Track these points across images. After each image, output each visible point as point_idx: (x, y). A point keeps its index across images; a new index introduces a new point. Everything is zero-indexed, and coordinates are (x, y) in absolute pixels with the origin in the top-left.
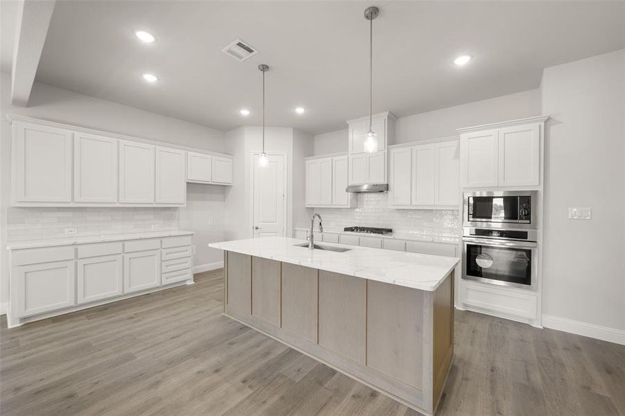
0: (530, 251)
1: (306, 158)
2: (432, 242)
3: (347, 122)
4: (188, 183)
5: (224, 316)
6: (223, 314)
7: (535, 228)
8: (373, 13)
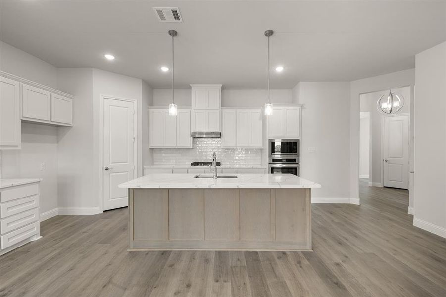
0: (297, 168)
1: (150, 107)
2: (253, 168)
3: (191, 85)
4: (23, 121)
5: (130, 252)
6: (129, 250)
7: (299, 157)
8: (270, 33)
